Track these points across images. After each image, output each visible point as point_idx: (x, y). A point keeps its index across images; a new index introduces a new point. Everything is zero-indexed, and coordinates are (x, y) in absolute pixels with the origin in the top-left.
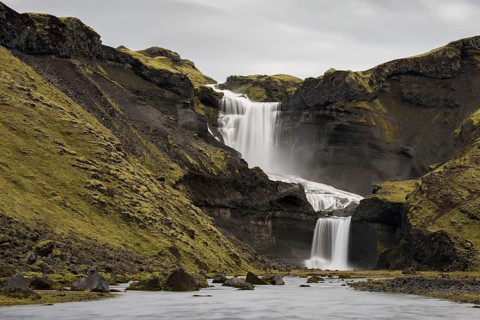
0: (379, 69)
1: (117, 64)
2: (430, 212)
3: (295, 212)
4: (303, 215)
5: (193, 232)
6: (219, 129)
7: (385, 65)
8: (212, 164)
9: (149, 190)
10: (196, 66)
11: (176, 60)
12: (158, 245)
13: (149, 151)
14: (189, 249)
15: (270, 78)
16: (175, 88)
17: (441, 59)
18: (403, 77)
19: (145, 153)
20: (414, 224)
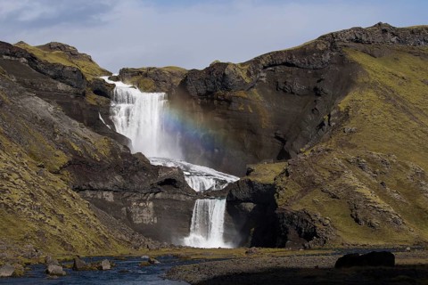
0: (256, 61)
1: (13, 59)
2: (294, 192)
3: (174, 193)
4: (182, 196)
5: (62, 216)
6: (111, 117)
7: (261, 57)
8: (96, 151)
9: (21, 178)
10: (93, 59)
11: (73, 54)
12: (25, 229)
13: (36, 140)
14: (55, 232)
15: (159, 70)
16: (68, 80)
17: (312, 52)
18: (278, 67)
19: (31, 141)
20: (279, 203)
